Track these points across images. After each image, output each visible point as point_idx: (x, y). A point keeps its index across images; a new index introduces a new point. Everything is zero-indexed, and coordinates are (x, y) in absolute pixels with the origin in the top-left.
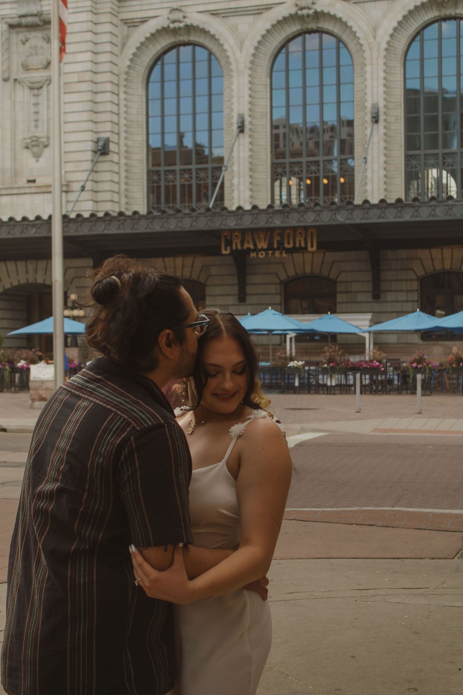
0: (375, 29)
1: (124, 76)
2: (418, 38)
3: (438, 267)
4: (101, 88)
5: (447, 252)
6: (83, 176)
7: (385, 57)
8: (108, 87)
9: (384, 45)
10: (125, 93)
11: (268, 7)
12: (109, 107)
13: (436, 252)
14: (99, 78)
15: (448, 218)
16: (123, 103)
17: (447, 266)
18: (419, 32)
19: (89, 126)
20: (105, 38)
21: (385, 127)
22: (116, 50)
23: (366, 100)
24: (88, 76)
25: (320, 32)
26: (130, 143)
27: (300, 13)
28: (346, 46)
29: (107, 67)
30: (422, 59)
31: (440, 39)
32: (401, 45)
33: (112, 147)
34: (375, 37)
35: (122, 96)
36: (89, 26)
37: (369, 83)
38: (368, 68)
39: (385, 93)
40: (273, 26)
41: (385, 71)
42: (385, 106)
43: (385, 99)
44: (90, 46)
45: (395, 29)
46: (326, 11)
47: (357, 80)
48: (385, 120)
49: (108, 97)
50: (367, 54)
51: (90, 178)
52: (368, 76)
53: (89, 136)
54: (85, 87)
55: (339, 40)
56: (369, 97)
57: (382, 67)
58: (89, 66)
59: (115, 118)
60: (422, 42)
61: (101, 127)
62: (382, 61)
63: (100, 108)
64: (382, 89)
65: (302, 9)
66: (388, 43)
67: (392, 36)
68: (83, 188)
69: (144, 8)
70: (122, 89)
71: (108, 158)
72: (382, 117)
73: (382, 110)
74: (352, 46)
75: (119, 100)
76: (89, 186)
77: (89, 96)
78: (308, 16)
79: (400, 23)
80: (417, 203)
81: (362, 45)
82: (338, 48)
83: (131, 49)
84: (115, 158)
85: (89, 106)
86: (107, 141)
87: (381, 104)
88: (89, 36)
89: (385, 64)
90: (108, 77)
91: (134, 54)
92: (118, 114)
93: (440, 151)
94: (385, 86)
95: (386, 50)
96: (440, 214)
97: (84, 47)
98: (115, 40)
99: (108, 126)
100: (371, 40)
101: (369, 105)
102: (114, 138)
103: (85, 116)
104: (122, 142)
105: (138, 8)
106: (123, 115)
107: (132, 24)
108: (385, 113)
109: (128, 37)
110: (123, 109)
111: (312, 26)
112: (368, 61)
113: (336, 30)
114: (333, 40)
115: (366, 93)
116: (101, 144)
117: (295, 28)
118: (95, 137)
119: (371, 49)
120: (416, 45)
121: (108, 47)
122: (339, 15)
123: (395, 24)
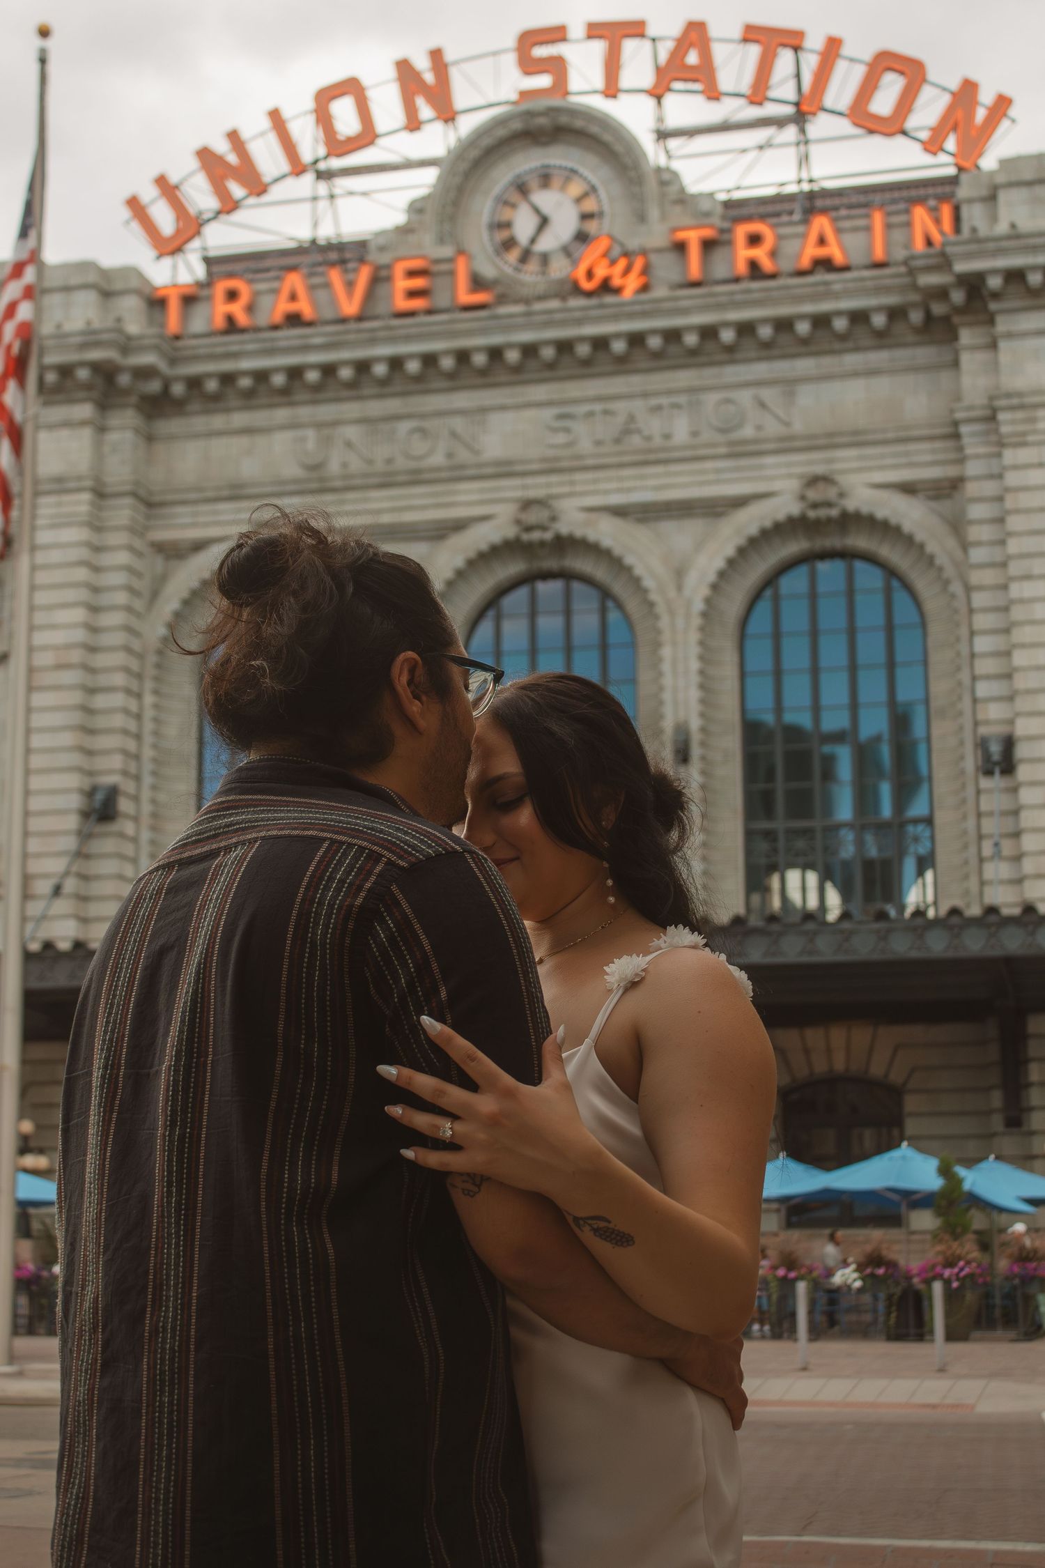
0: (680, 574)
1: (152, 659)
2: (768, 593)
3: (820, 1067)
4: (103, 680)
5: (838, 1035)
6: (57, 866)
7: (702, 629)
8: (119, 679)
9: (699, 606)
10: (156, 692)
11: (459, 526)
12: (118, 721)
13: (814, 1036)
14: (101, 660)
15: (841, 958)
16: (149, 713)
17: (839, 1065)
18: (771, 581)
19: (75, 759)
20: (118, 578)
21: (704, 773)
22: (138, 605)
23: (661, 717)
24: (76, 656)
25: (567, 576)
26: (162, 797)
27: (526, 537)
28: (620, 606)
29: (118, 638)
30: (777, 636)
31: (813, 596)
32: (733, 605)
33: (124, 805)
34: (679, 588)
35: (149, 699)
36: (84, 553)
37: (668, 681)
38: (666, 652)
39: (703, 701)
40: (471, 563)
41: (702, 658)
42: (703, 730)
43: (702, 715)
44: (83, 595)
45: (722, 574)
46: (579, 533)
47: (644, 676)
48: (703, 758)
49: (118, 700)
50: (664, 623)
51: (74, 869)
52: (666, 667)
53: (73, 781)
54: (69, 677)
55: (605, 594)
56: (668, 711)
57: (694, 650)
58: (80, 635)
59: (131, 745)
60: (776, 599)
61: (101, 763)
62: (694, 637)
63: (101, 722)
64: (694, 694)
65: (529, 529)
66: (708, 601)
67: (715, 587)
68: (57, 891)
69: (201, 519)
70: (149, 685)
71: (114, 827)
72: (696, 751)
73: (696, 737)
74: (632, 605)
75: (141, 707)
76: (70, 885)
77: (76, 697)
78: (542, 544)
79: (731, 562)
80: (775, 927)
81: (651, 605)
82: (603, 611)
83: (170, 603)
84: (129, 828)
85: (76, 718)
86: (112, 794)
87: (695, 724)
88: (82, 574)
89: (702, 643)
90: (119, 658)
91: (178, 615)
92: (138, 737)
93: (816, 823)
94: (702, 687)
95: (705, 615)
96: (826, 951)
97: (71, 595)
98: (137, 584)
99: (116, 762)
100: (672, 594)
101: (668, 724)
102: (128, 786)
103: (67, 739)
104: (146, 794)
105: (188, 520)
106: (148, 739)
107: (174, 552)
108: (703, 744)
109: (163, 579)
110: (148, 726)
111: (551, 564)
112: (666, 636)
113: (599, 572)
114: (593, 594)
115: (661, 703)
116: (99, 797)
117: (513, 568)
118: (86, 783)
119: (672, 613)
120: (764, 607)
121: (121, 598)
122: (606, 542)
123: (719, 563)
